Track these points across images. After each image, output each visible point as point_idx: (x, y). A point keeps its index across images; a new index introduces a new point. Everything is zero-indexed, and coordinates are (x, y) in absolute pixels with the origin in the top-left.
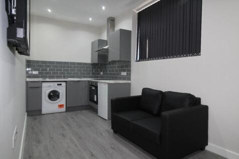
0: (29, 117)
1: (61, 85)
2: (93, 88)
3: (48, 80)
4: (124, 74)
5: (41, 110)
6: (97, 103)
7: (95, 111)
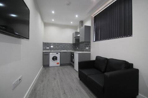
0: (44, 68)
1: (58, 53)
2: (72, 55)
3: (52, 51)
4: (87, 48)
5: (49, 65)
6: (74, 62)
7: (73, 66)
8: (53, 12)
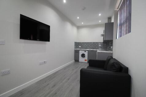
1: (86, 52)
5: (79, 60)
8: (78, 18)
